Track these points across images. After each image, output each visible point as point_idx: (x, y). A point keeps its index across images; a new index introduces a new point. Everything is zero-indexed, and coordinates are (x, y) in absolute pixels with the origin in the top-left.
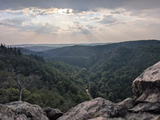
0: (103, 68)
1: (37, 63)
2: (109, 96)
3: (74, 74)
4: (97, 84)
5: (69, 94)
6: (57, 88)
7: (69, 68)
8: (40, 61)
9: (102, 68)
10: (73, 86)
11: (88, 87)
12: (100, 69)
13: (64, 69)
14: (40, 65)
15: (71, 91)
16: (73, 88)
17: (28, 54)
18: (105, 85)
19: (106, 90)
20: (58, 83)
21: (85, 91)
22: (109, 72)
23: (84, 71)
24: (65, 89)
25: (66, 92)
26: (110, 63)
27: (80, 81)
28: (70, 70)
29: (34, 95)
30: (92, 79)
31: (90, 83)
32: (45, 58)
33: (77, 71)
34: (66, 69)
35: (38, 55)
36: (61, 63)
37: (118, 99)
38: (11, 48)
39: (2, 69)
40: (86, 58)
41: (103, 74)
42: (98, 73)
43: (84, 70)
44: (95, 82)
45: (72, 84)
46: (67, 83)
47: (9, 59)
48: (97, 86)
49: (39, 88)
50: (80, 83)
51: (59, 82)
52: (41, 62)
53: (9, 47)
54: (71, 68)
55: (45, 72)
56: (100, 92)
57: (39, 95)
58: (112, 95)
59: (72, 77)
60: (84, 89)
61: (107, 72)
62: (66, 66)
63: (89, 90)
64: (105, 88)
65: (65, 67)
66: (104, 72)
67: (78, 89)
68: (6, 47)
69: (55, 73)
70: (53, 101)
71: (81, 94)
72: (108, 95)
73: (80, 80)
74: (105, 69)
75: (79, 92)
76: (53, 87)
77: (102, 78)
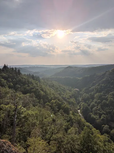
0: (96, 89)
1: (34, 82)
2: (102, 118)
3: (66, 94)
4: (89, 105)
5: (61, 114)
6: (50, 106)
7: (62, 88)
8: (37, 80)
9: (94, 90)
10: (65, 105)
11: (80, 107)
12: (93, 90)
13: (57, 88)
14: (36, 84)
15: (63, 111)
16: (65, 107)
17: (26, 74)
18: (97, 107)
19: (99, 111)
20: (51, 101)
21: (77, 111)
22: (102, 94)
23: (77, 92)
24: (58, 108)
25: (58, 111)
26: (103, 85)
27: (72, 102)
28: (63, 90)
29: (29, 112)
30: (85, 100)
31: (82, 104)
32: (41, 78)
33: (70, 91)
34: (59, 89)
35: (34, 75)
36: (55, 83)
37: (111, 122)
38: (12, 68)
39: (4, 87)
40: (79, 78)
41: (95, 95)
42: (90, 94)
43: (77, 90)
44: (87, 103)
45: (64, 103)
46: (60, 103)
47: (10, 78)
48: (89, 107)
49: (34, 106)
50: (72, 103)
51: (53, 101)
52: (37, 82)
53: (11, 67)
54: (64, 88)
55: (41, 91)
56: (92, 113)
57: (33, 113)
58: (104, 117)
59: (65, 97)
60: (76, 110)
61: (100, 94)
62: (60, 86)
63: (81, 111)
64: (97, 110)
65: (58, 87)
66: (97, 94)
67: (70, 108)
68: (8, 67)
69: (48, 92)
70: (46, 119)
71: (73, 114)
72: (100, 117)
73: (72, 100)
74: (98, 91)
75: (71, 112)
76: (47, 105)
77: (95, 100)
